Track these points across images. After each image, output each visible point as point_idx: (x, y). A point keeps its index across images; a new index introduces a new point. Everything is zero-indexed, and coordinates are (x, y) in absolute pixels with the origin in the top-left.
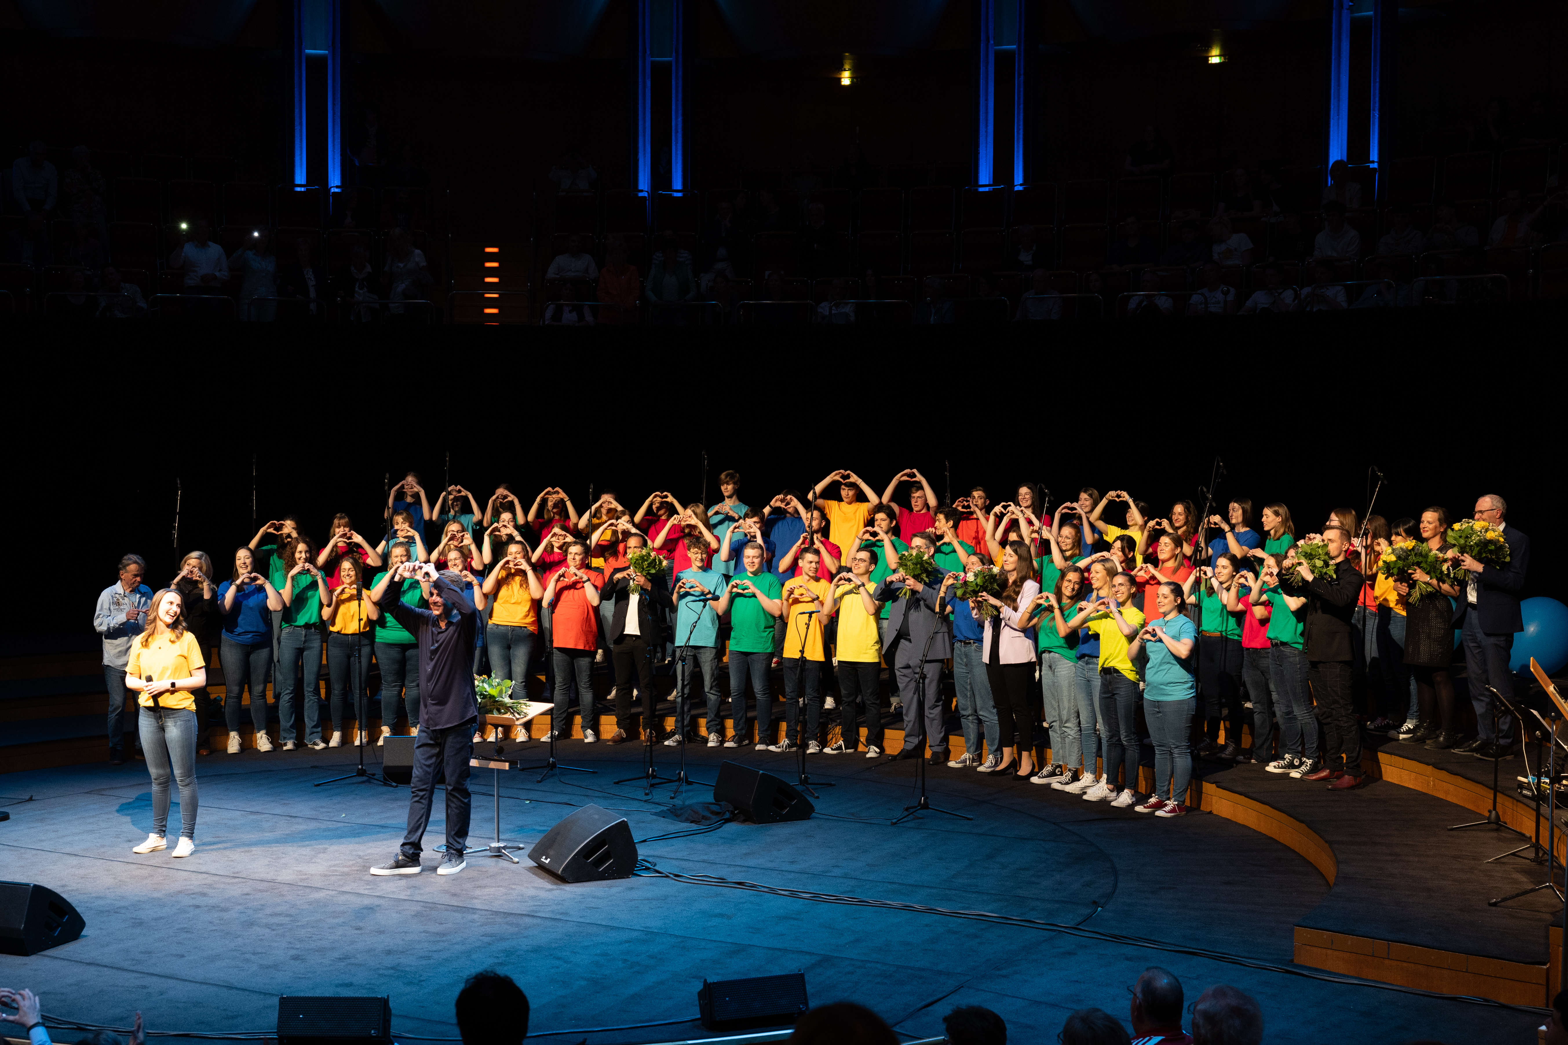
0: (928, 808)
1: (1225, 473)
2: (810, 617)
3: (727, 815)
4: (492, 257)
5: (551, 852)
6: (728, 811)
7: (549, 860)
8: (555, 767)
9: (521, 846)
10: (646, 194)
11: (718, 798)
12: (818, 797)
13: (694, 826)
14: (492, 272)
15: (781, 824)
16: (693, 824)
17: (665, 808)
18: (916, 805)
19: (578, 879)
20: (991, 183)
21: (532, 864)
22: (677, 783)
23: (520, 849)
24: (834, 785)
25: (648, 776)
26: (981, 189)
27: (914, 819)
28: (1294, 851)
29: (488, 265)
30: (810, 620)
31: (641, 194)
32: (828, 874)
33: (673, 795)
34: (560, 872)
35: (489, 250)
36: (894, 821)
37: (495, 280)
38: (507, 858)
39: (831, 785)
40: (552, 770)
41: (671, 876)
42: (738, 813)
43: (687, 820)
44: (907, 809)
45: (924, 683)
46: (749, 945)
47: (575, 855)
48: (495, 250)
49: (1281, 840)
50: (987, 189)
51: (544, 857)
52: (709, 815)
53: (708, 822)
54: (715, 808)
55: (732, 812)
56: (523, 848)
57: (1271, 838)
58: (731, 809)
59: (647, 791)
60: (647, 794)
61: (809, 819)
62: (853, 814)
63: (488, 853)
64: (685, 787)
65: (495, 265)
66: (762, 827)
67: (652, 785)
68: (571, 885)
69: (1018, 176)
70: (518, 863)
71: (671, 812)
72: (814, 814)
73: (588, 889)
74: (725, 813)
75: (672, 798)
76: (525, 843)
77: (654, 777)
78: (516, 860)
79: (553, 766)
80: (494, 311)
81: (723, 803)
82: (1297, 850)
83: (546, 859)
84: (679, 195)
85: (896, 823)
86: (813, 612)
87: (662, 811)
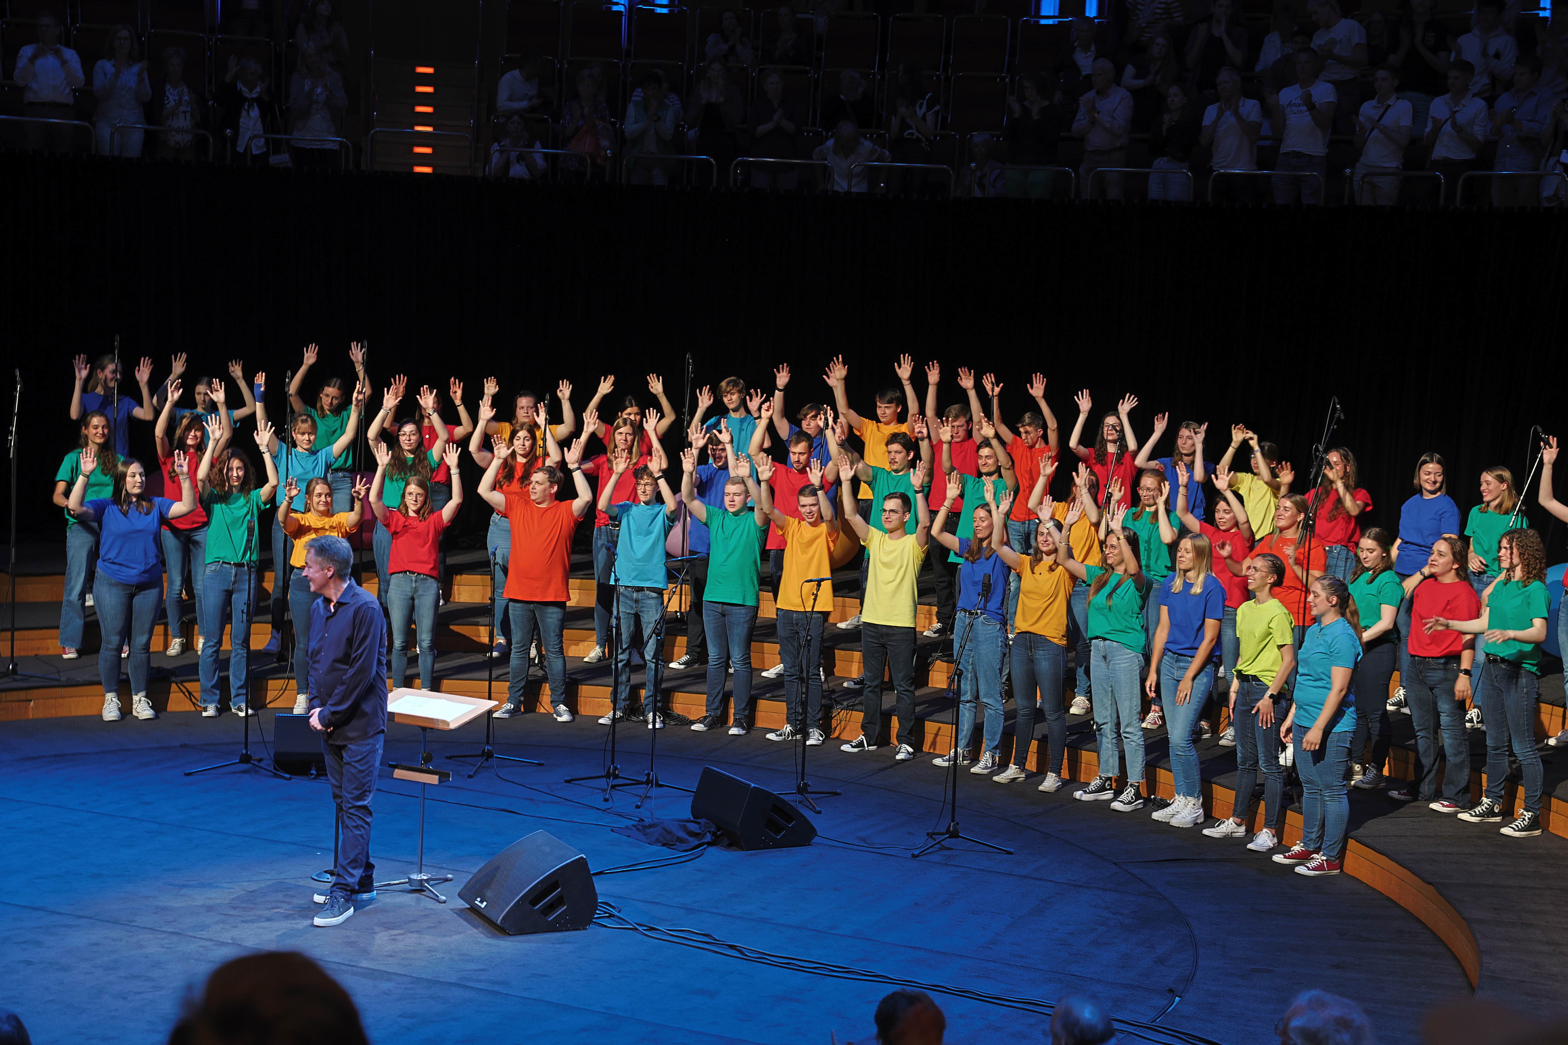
0: (959, 837)
1: (1342, 417)
2: (819, 585)
3: (708, 838)
4: (425, 80)
5: (489, 894)
6: (709, 832)
7: (485, 903)
8: (492, 756)
9: (449, 876)
10: (622, 9)
11: (697, 813)
12: (819, 812)
13: (665, 853)
14: (424, 99)
15: (775, 852)
16: (664, 848)
17: (630, 823)
18: (944, 831)
19: (521, 931)
20: (1057, 14)
21: (464, 905)
22: (644, 786)
23: (447, 880)
24: (840, 794)
25: (608, 776)
26: (1043, 22)
27: (940, 849)
28: (1418, 920)
29: (420, 89)
30: (818, 590)
31: (615, 8)
32: (834, 931)
33: (639, 803)
34: (499, 922)
35: (421, 70)
36: (916, 852)
37: (429, 110)
38: (432, 895)
39: (836, 794)
40: (487, 760)
41: (640, 928)
42: (721, 835)
43: (656, 842)
44: (930, 835)
45: (959, 681)
46: (739, 1039)
47: (518, 901)
48: (430, 70)
49: (1401, 902)
50: (1050, 22)
51: (479, 899)
52: (685, 836)
53: (685, 846)
54: (693, 827)
55: (714, 834)
56: (451, 880)
57: (1389, 899)
58: (713, 829)
59: (607, 796)
60: (606, 800)
61: (810, 845)
62: (864, 840)
63: (407, 886)
64: (654, 791)
65: (429, 89)
66: (751, 855)
67: (613, 787)
68: (512, 938)
69: (1091, 7)
70: (445, 902)
71: (638, 829)
72: (816, 840)
73: (534, 945)
74: (706, 833)
75: (638, 807)
76: (452, 871)
77: (616, 777)
78: (444, 898)
79: (489, 755)
80: (428, 150)
81: (702, 821)
82: (1423, 919)
83: (481, 902)
84: (665, 11)
85: (917, 856)
86: (823, 580)
87: (627, 827)
